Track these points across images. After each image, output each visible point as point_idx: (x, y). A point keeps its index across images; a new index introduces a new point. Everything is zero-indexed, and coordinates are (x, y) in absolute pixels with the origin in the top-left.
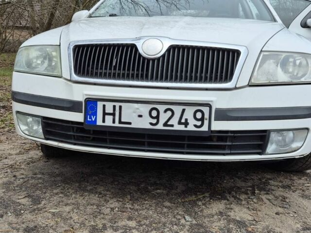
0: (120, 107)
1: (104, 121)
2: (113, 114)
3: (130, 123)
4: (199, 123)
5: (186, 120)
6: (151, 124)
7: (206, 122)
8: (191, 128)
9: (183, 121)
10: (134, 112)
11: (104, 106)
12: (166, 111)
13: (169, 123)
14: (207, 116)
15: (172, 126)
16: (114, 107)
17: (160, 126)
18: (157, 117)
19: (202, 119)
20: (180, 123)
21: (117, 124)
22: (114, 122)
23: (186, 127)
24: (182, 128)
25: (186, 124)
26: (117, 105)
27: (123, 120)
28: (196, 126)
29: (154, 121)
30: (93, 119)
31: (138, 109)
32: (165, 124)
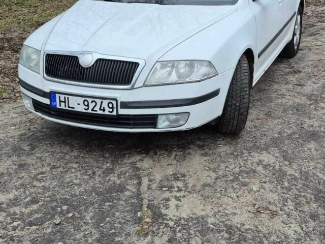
0: (68, 98)
1: (60, 106)
2: (65, 102)
3: (74, 108)
4: (111, 110)
5: (104, 108)
7: (115, 110)
8: (107, 113)
9: (102, 108)
10: (75, 102)
11: (60, 97)
12: (92, 102)
13: (95, 109)
14: (115, 106)
15: (96, 111)
16: (65, 98)
17: (90, 111)
18: (88, 105)
19: (112, 108)
20: (100, 109)
21: (67, 108)
22: (65, 106)
23: (104, 112)
24: (101, 112)
25: (104, 110)
26: (67, 96)
27: (70, 106)
28: (109, 112)
29: (86, 108)
30: (55, 104)
31: (77, 100)
32: (93, 110)
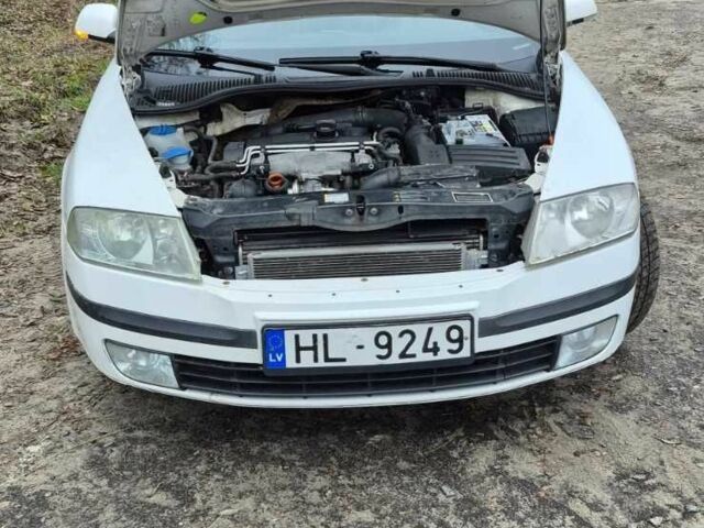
0: (325, 337)
1: (298, 360)
2: (314, 348)
3: (344, 360)
4: (455, 346)
5: (435, 344)
6: (380, 357)
7: (467, 344)
8: (443, 355)
9: (430, 346)
10: (350, 342)
11: (297, 337)
12: (401, 335)
13: (409, 352)
14: (467, 333)
15: (413, 356)
16: (315, 337)
17: (394, 360)
18: (389, 346)
19: (460, 340)
20: (426, 350)
21: (322, 363)
22: (316, 360)
23: (435, 354)
24: (429, 357)
25: (435, 350)
26: (320, 333)
27: (331, 356)
28: (451, 351)
29: (384, 352)
30: (279, 359)
31: (355, 336)
32: (403, 355)
